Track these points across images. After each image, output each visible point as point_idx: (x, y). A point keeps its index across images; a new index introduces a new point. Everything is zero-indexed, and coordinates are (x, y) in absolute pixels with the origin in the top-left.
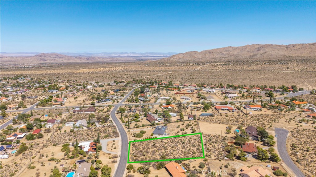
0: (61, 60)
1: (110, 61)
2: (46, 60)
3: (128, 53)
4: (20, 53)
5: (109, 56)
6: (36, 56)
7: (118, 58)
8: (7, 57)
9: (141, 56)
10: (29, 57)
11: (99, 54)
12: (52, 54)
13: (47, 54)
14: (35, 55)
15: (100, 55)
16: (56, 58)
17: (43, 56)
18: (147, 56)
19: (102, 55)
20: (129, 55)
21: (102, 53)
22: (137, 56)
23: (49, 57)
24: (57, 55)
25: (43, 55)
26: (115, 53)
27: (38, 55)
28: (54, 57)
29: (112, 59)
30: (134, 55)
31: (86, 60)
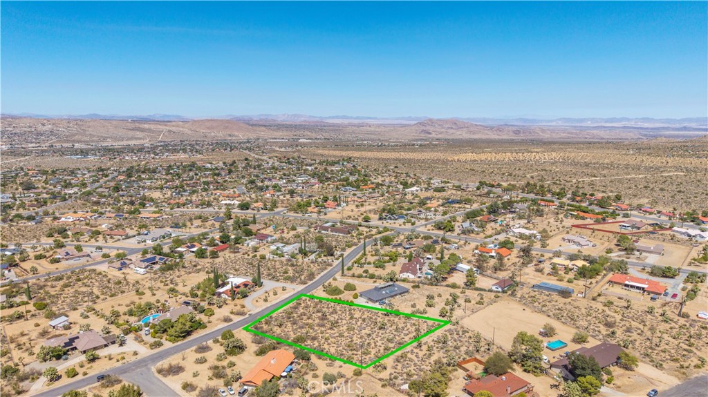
0: (459, 133)
1: (569, 138)
2: (430, 133)
3: (628, 120)
4: (398, 119)
5: (575, 127)
6: (417, 124)
7: (595, 132)
8: (370, 126)
9: (663, 128)
10: (405, 126)
11: (552, 121)
12: (446, 121)
13: (437, 120)
14: (416, 122)
15: (554, 124)
16: (452, 128)
17: (429, 125)
18: (685, 129)
19: (560, 123)
20: (632, 124)
21: (560, 119)
22: (652, 129)
23: (440, 127)
24: (455, 124)
25: (431, 124)
26: (593, 120)
27: (420, 124)
28: (449, 128)
29: (576, 134)
30: (646, 125)
31: (511, 134)
